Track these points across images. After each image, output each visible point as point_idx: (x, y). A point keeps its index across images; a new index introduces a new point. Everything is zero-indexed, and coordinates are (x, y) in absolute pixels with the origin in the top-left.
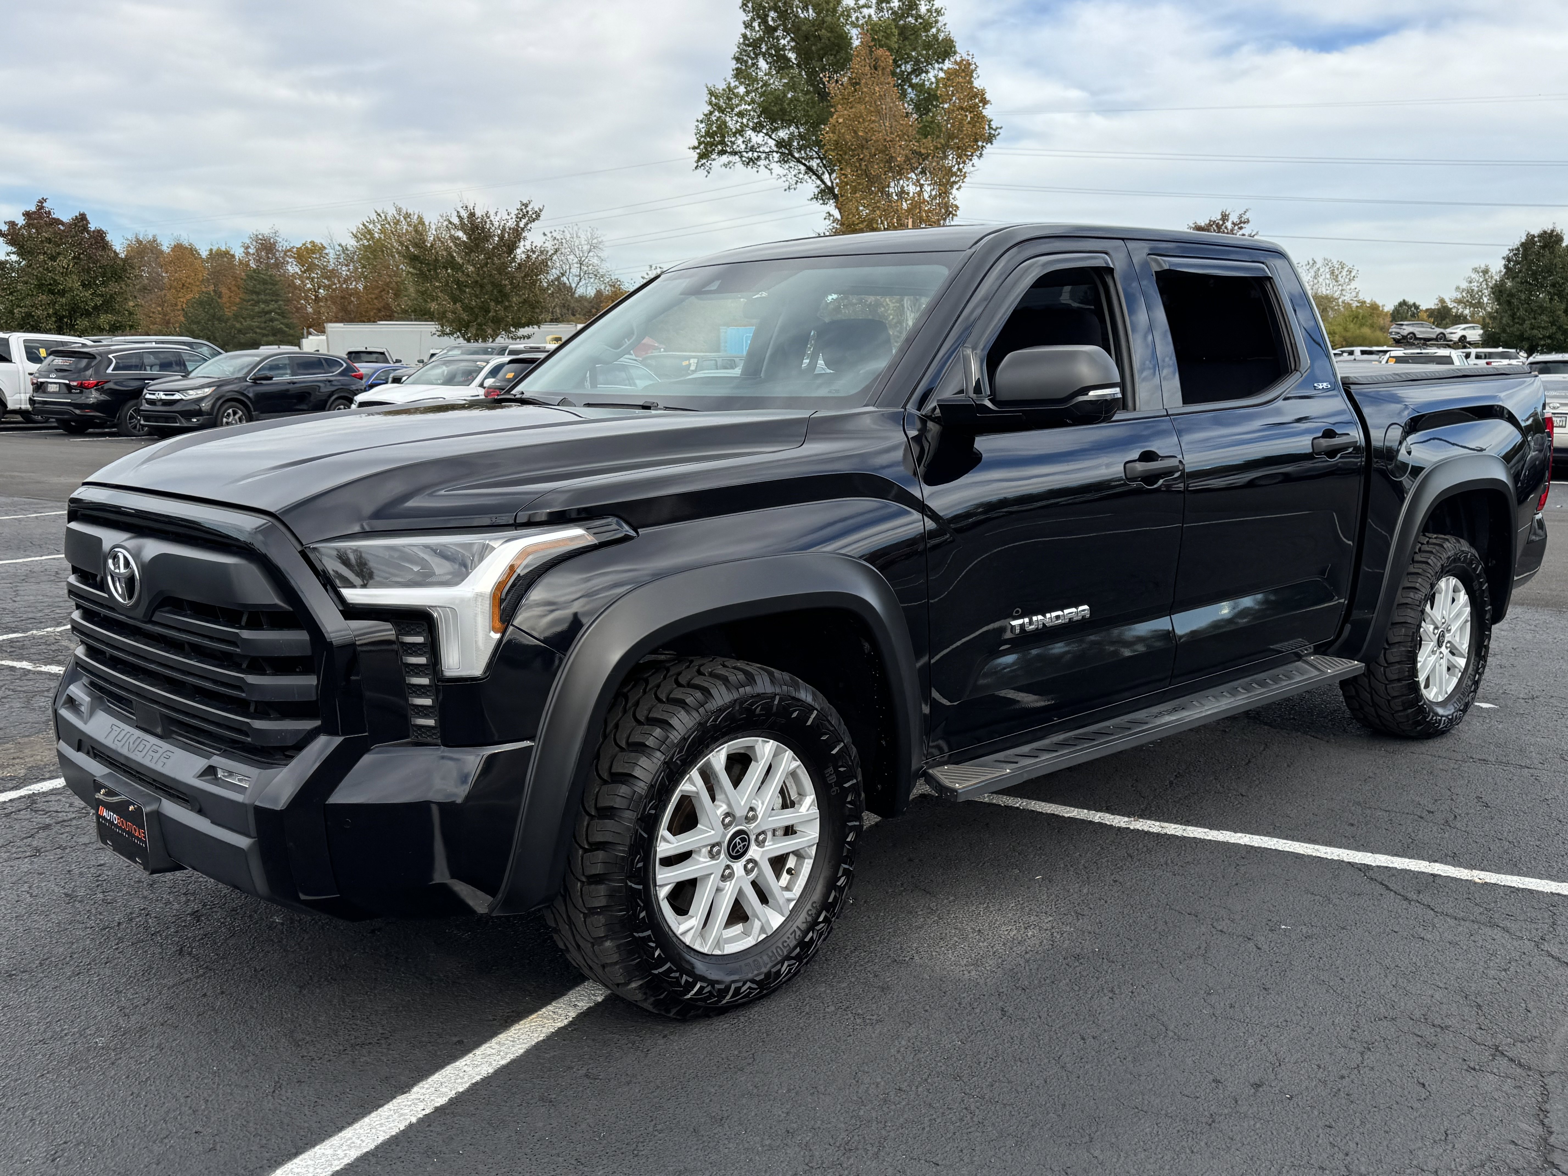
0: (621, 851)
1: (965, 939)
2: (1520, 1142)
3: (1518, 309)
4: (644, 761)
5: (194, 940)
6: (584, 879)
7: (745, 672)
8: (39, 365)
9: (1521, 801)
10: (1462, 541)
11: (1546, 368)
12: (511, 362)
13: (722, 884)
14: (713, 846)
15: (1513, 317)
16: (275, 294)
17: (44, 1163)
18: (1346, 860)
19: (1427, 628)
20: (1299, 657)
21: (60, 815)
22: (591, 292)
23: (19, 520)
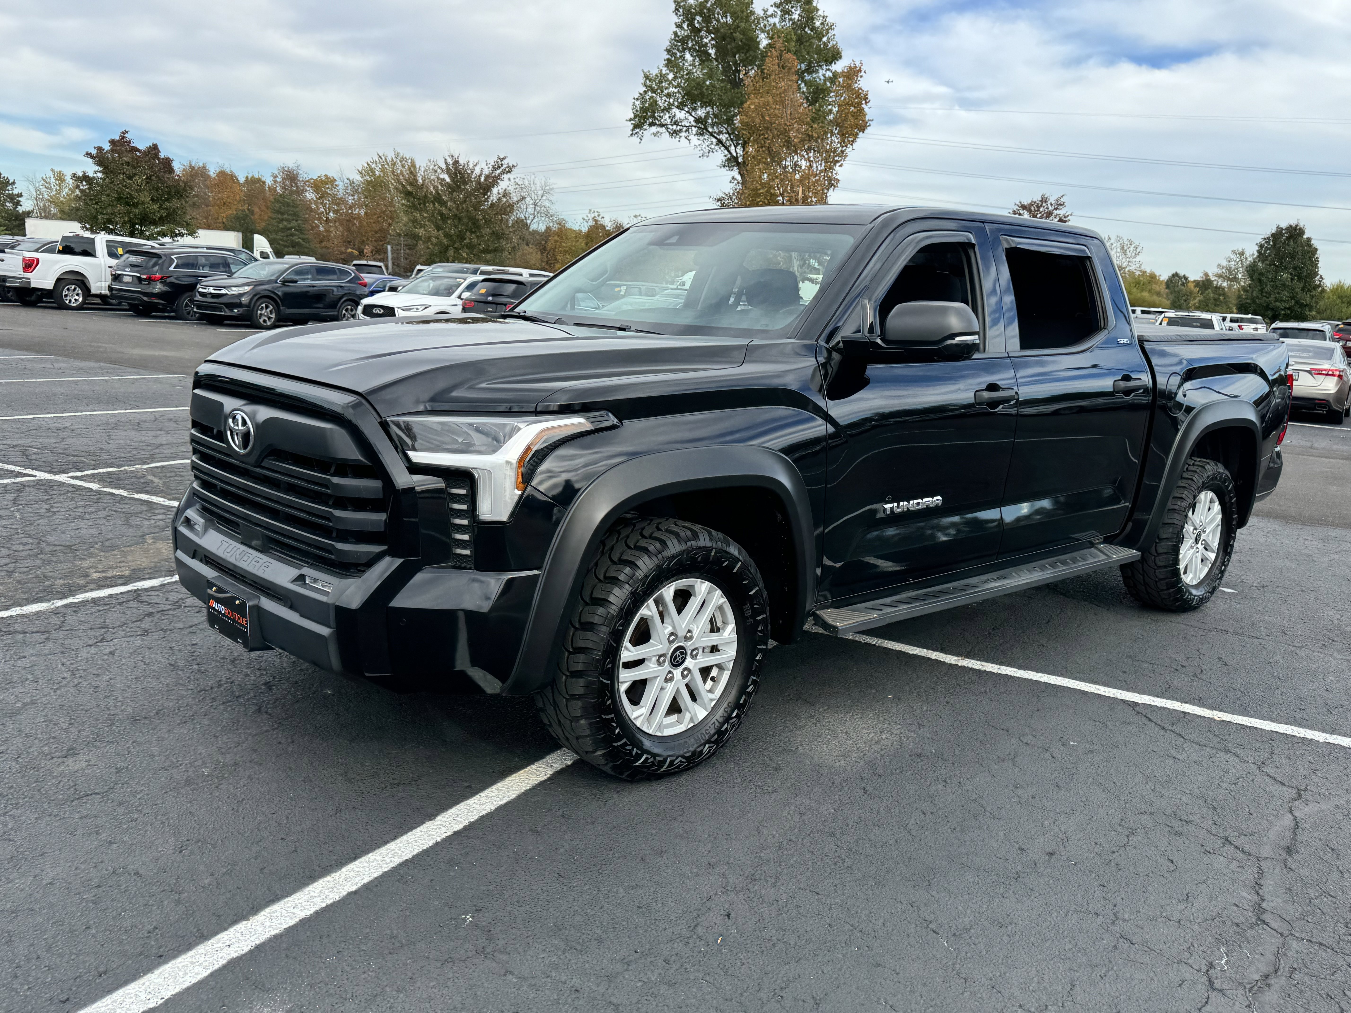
0: (597, 655)
1: (836, 737)
2: (1241, 905)
3: (1266, 285)
4: (616, 591)
5: (268, 703)
6: (568, 674)
7: (691, 530)
8: (117, 261)
9: (1251, 663)
10: (1219, 465)
11: (1286, 333)
12: (484, 280)
13: (665, 684)
14: (660, 656)
15: (1261, 291)
16: (296, 215)
17: (174, 853)
18: (1119, 697)
19: (1188, 528)
20: (1092, 545)
21: (160, 606)
22: (542, 228)
23: (106, 380)
